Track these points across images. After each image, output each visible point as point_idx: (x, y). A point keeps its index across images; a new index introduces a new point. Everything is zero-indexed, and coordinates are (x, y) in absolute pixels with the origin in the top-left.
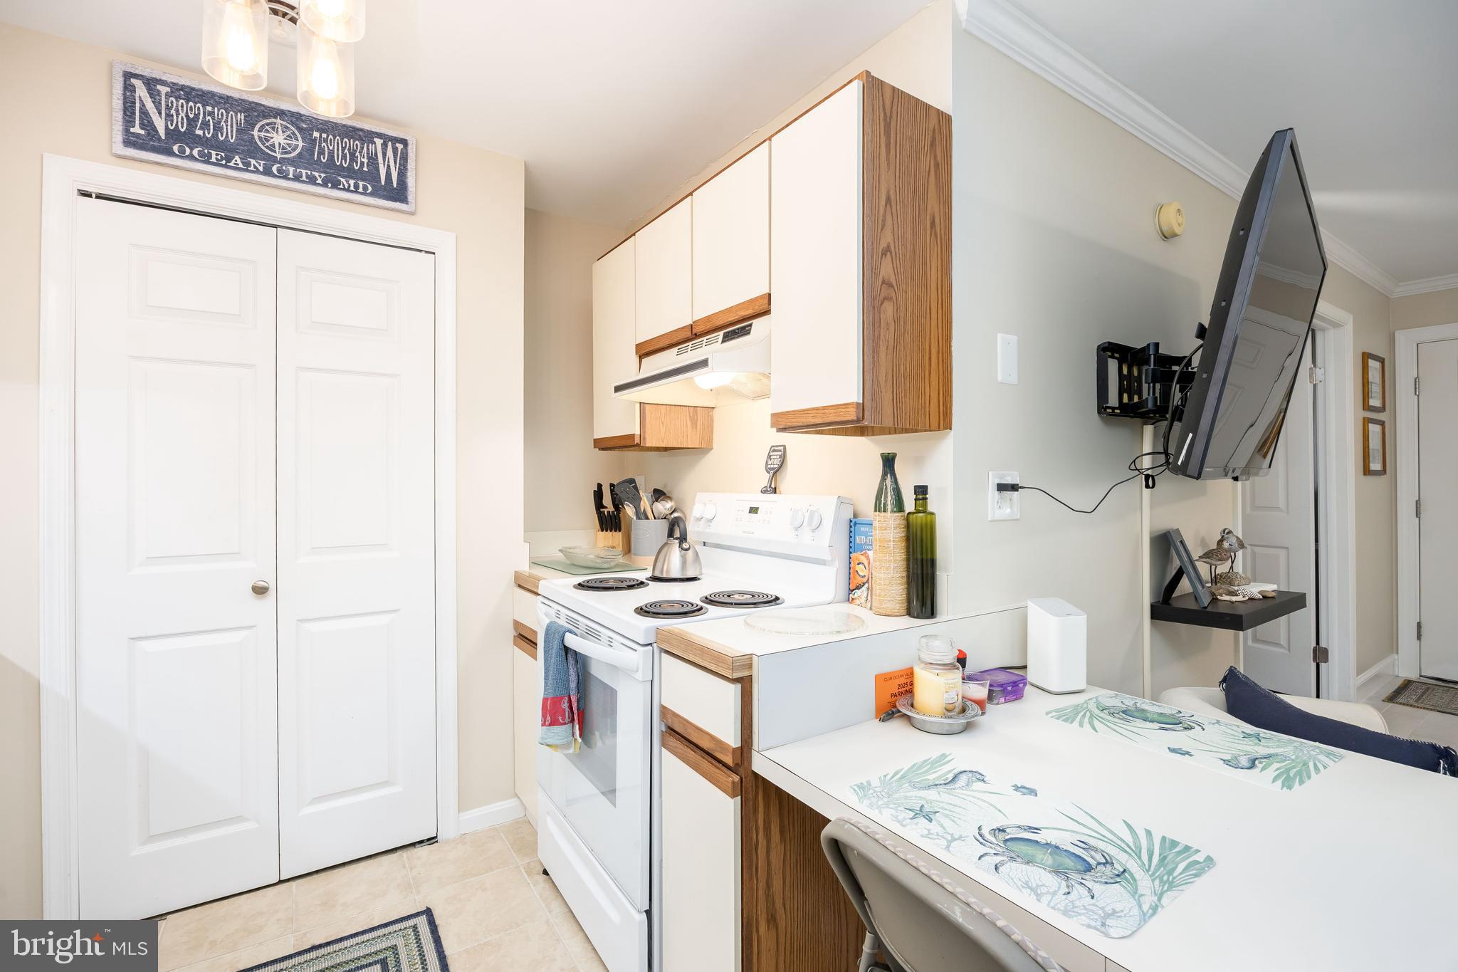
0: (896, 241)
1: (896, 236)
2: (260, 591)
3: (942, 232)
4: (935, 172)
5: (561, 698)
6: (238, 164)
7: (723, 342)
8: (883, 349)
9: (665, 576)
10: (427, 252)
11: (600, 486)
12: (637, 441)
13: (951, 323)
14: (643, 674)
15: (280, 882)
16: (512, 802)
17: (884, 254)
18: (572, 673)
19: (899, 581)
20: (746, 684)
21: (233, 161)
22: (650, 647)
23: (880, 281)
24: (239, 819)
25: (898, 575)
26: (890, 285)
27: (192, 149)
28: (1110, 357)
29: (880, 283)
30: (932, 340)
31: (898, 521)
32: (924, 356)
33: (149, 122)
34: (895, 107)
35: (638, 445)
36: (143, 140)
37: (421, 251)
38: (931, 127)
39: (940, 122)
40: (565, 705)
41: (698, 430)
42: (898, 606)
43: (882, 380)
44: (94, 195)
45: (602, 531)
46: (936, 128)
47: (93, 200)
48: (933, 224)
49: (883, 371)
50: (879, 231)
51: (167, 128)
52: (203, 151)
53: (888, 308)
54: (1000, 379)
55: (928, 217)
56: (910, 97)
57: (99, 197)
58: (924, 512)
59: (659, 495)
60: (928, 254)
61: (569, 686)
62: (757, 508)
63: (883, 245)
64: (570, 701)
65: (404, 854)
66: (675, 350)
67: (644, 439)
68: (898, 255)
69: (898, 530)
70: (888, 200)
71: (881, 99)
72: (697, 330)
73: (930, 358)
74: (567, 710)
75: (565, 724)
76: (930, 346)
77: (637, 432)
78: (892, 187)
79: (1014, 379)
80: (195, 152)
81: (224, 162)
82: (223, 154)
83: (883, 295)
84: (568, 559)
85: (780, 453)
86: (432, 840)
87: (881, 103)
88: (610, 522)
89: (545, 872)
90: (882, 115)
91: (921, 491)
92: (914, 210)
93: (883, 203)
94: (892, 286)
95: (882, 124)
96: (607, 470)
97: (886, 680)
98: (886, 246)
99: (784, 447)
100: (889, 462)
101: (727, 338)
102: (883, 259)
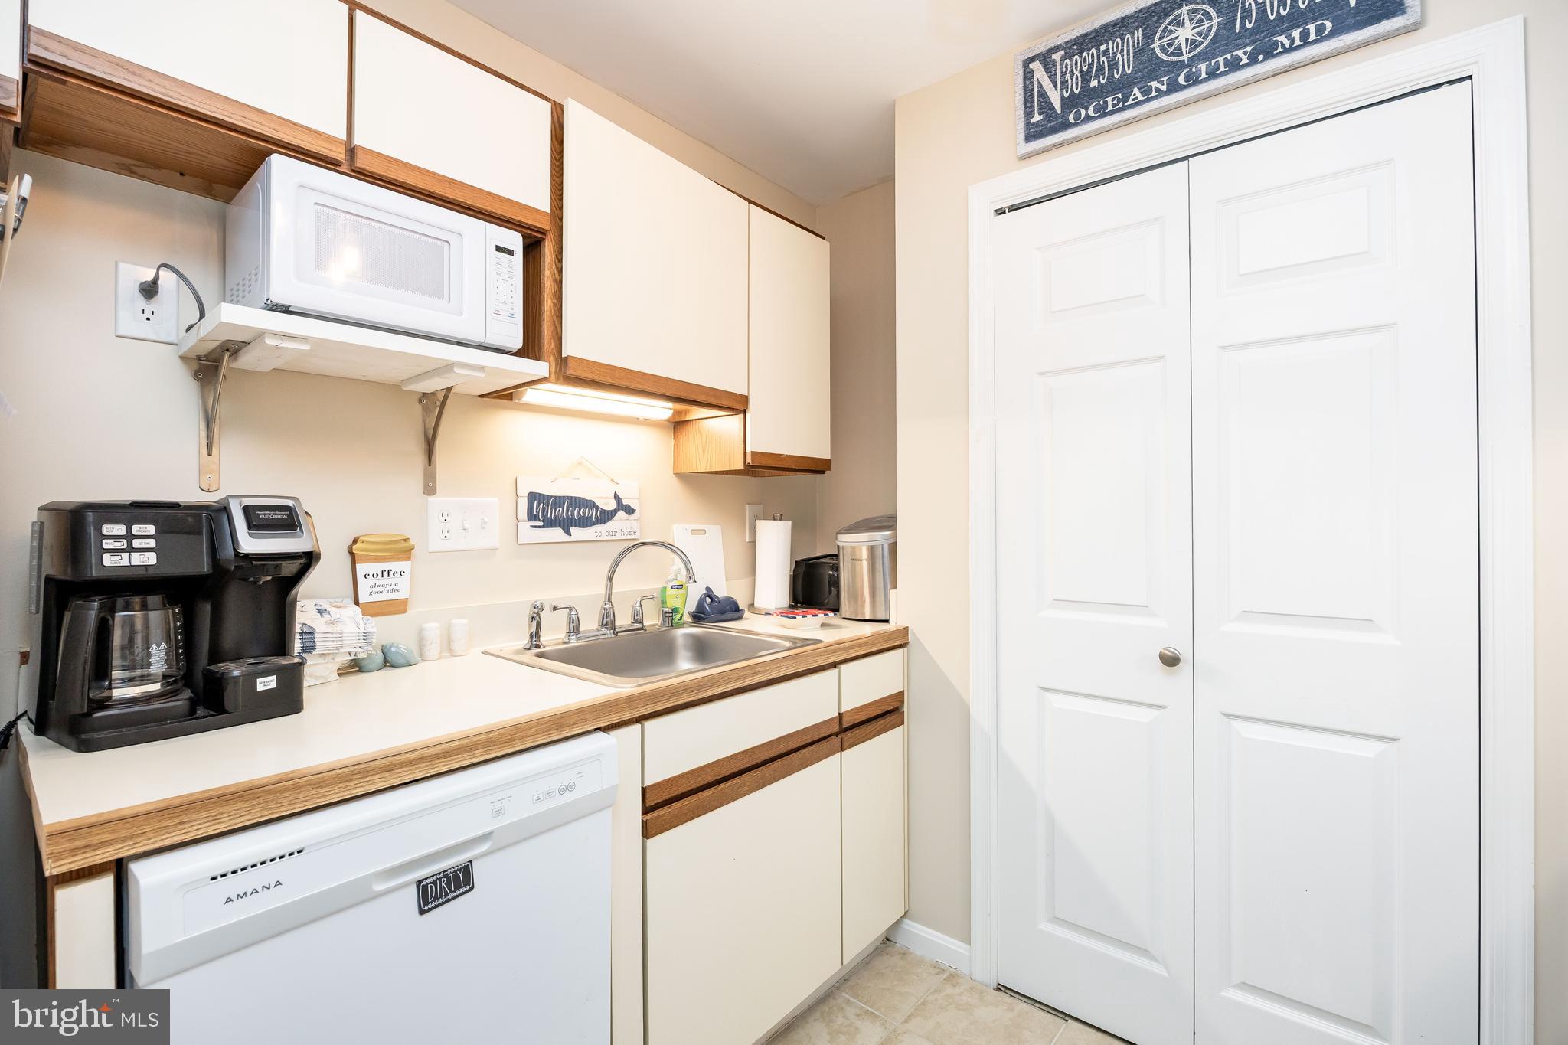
2: (1170, 661)
6: (1137, 98)
21: (1132, 97)
27: (1087, 109)
33: (1046, 102)
36: (1042, 126)
44: (1007, 210)
47: (1008, 215)
51: (1063, 98)
52: (1099, 104)
57: (1012, 210)
80: (1091, 112)
81: (1121, 105)
82: (1120, 96)
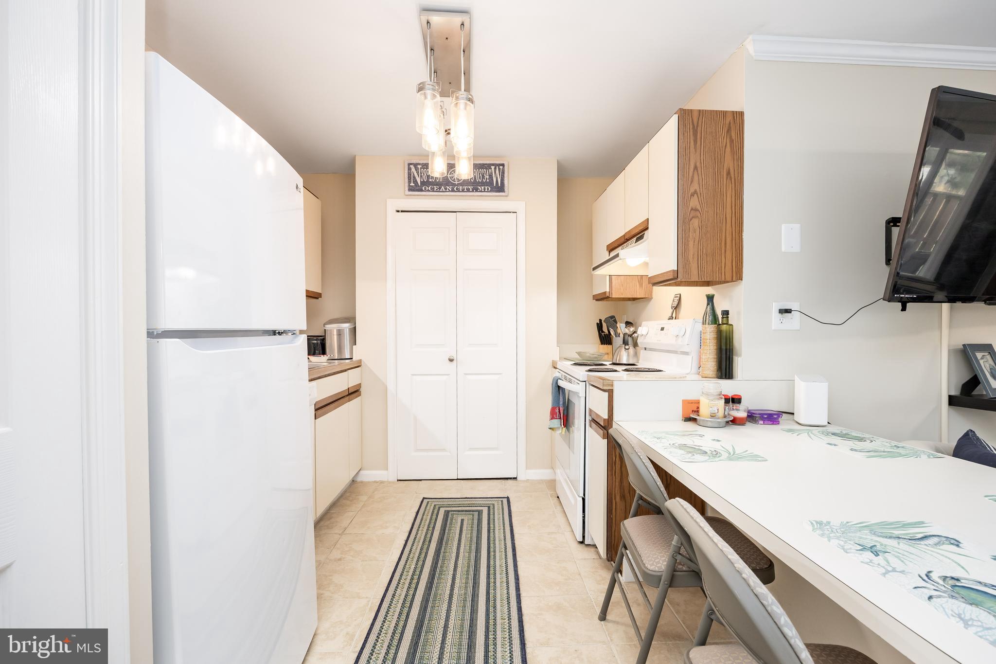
0: (701, 187)
1: (701, 185)
2: (451, 360)
3: (736, 175)
4: (731, 145)
5: (556, 408)
7: (635, 243)
8: (691, 244)
9: (618, 362)
10: (513, 212)
11: (600, 320)
12: (608, 295)
13: (742, 223)
14: (582, 395)
15: (458, 479)
16: (549, 471)
17: (692, 195)
18: (561, 398)
19: (712, 360)
20: (611, 393)
22: (585, 383)
23: (690, 208)
24: (444, 450)
25: (711, 357)
26: (696, 210)
28: (893, 226)
29: (690, 210)
30: (727, 234)
31: (713, 329)
32: (721, 244)
34: (700, 120)
35: (608, 297)
37: (510, 212)
38: (727, 122)
39: (734, 118)
40: (557, 411)
41: (643, 288)
42: (711, 373)
43: (691, 257)
44: (400, 211)
45: (602, 344)
46: (731, 122)
47: (400, 213)
48: (728, 173)
49: (691, 253)
50: (689, 185)
53: (695, 223)
54: (783, 250)
55: (725, 170)
56: (711, 111)
57: (402, 211)
58: (727, 324)
59: (628, 324)
60: (725, 189)
61: (559, 403)
62: (664, 328)
63: (692, 190)
64: (559, 408)
65: (503, 481)
66: (621, 247)
67: (611, 293)
68: (702, 194)
69: (712, 334)
70: (696, 168)
71: (691, 119)
72: (627, 237)
73: (726, 244)
74: (558, 413)
75: (557, 419)
76: (726, 237)
77: (608, 290)
78: (699, 161)
79: (797, 249)
83: (691, 216)
84: (581, 357)
85: (678, 298)
86: (515, 478)
87: (691, 121)
88: (606, 339)
89: (558, 497)
90: (691, 127)
91: (726, 313)
92: (714, 169)
93: (692, 170)
94: (698, 210)
95: (691, 130)
96: (602, 311)
97: (689, 403)
98: (694, 191)
99: (680, 294)
100: (710, 299)
101: (637, 241)
102: (692, 199)
